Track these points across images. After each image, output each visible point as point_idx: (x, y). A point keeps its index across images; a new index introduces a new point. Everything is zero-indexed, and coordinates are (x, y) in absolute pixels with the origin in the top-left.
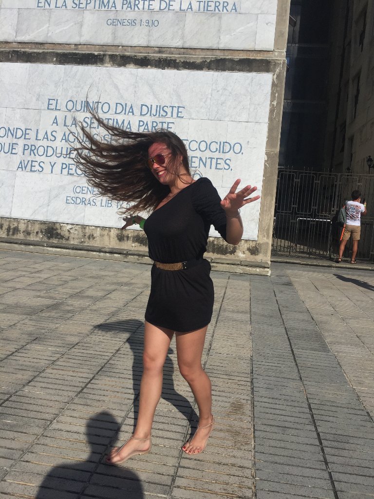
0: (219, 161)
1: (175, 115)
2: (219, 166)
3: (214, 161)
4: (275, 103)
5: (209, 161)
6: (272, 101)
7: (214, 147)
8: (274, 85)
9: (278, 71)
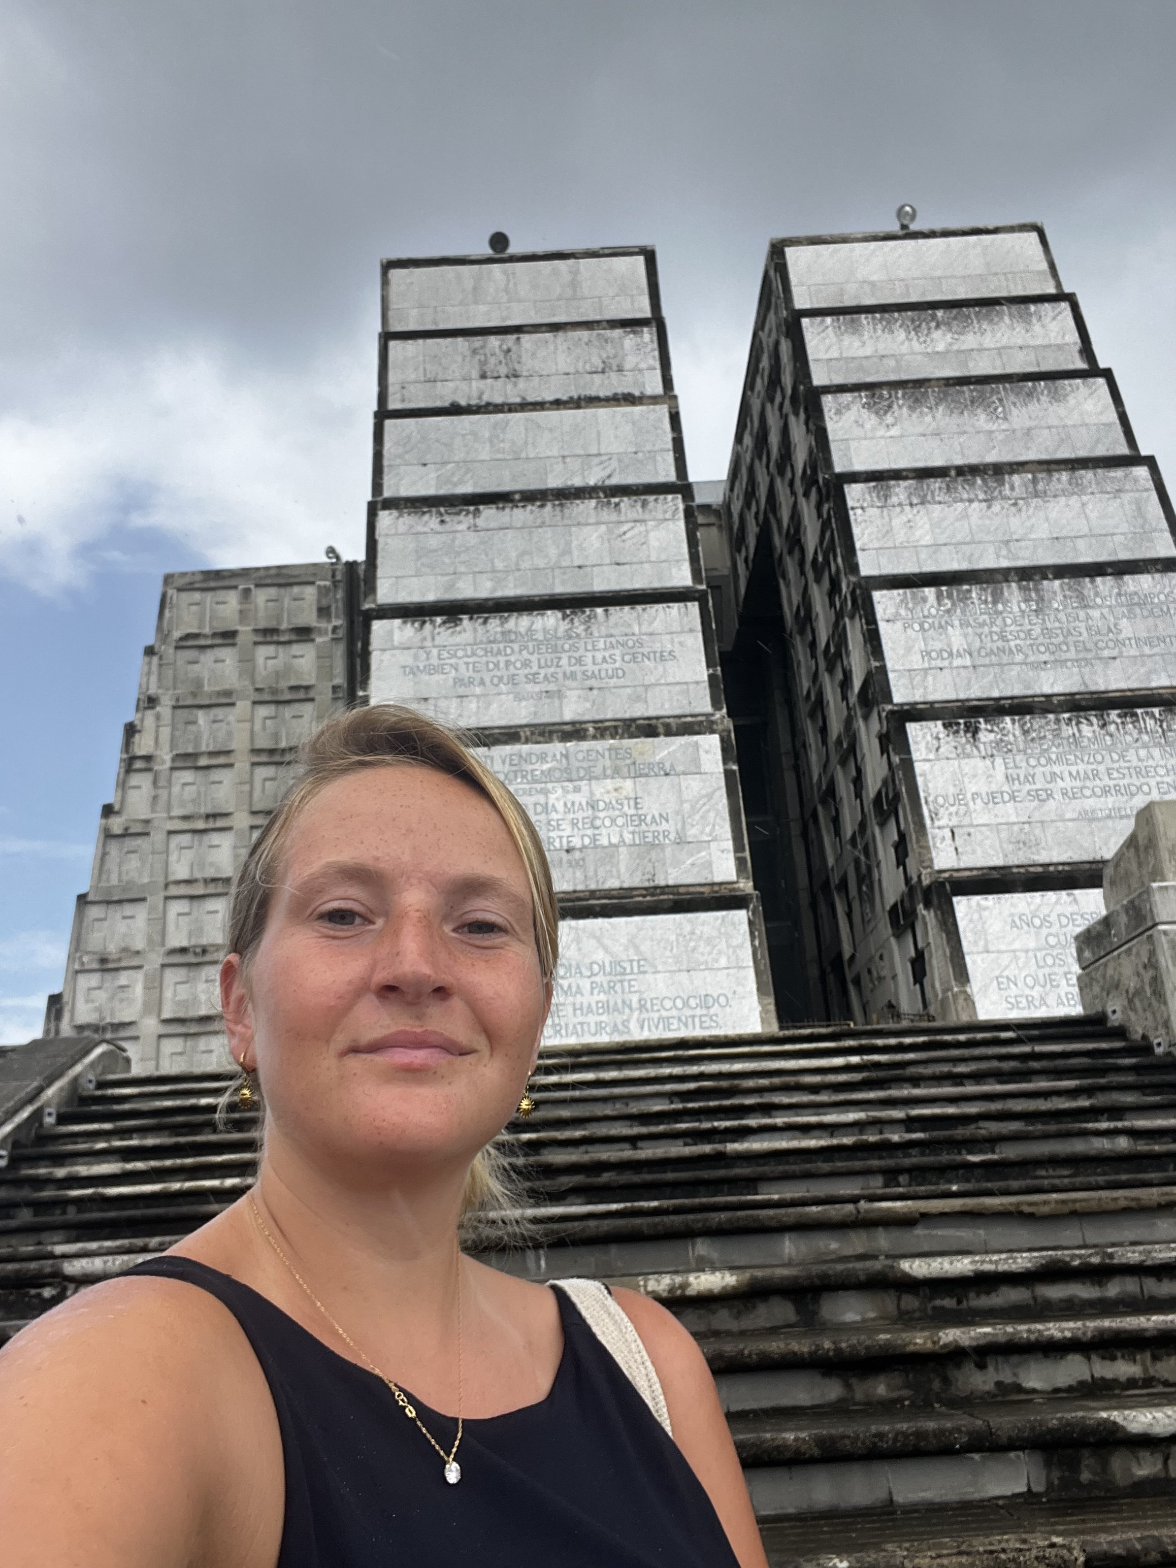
0: (703, 1019)
1: (636, 970)
2: (704, 1025)
3: (697, 1020)
4: (757, 943)
5: (690, 1020)
6: (752, 941)
7: (693, 1002)
8: (751, 923)
9: (751, 906)
